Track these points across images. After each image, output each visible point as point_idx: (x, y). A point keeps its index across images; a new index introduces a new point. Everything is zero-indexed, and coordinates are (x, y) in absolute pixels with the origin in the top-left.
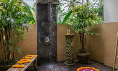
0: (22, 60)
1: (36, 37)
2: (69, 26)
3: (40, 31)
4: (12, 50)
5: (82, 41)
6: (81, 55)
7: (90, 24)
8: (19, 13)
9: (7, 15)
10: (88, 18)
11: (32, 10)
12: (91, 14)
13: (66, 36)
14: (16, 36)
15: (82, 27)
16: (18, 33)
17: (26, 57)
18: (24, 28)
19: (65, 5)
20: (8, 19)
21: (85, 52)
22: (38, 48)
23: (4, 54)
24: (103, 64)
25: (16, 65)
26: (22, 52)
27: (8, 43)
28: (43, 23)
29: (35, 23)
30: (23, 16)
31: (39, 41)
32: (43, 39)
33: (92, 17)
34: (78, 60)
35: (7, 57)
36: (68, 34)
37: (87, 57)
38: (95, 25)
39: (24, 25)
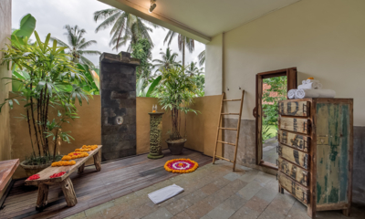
0: (72, 154)
1: (99, 115)
2: (155, 100)
3: (107, 107)
4: (52, 137)
5: (175, 124)
6: (173, 142)
7: (186, 98)
8: (64, 74)
9: (42, 78)
10: (183, 88)
11: (93, 72)
12: (186, 83)
13: (151, 115)
14: (60, 114)
15: (175, 101)
16: (64, 110)
17: (81, 149)
18: (74, 100)
19: (156, 68)
20: (42, 83)
21: (179, 138)
22: (103, 134)
23: (35, 146)
24: (202, 154)
25: (60, 162)
26: (71, 140)
27: (44, 126)
28: (112, 93)
29: (99, 93)
30: (73, 80)
31: (106, 122)
32: (112, 120)
33: (189, 87)
34: (168, 151)
35: (42, 150)
36: (154, 112)
37: (182, 145)
38: (194, 99)
39: (74, 95)
